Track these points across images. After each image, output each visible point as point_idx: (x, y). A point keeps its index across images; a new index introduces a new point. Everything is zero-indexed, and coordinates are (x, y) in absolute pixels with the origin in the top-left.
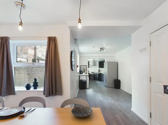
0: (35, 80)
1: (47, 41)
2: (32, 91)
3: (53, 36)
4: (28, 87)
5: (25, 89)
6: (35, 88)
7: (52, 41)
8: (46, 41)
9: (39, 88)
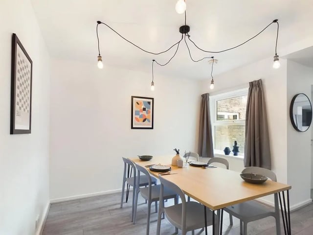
0: (236, 143)
1: (248, 88)
2: (232, 157)
3: (257, 79)
4: (227, 151)
5: (224, 153)
6: (235, 154)
7: (255, 87)
8: (247, 90)
9: (240, 155)
